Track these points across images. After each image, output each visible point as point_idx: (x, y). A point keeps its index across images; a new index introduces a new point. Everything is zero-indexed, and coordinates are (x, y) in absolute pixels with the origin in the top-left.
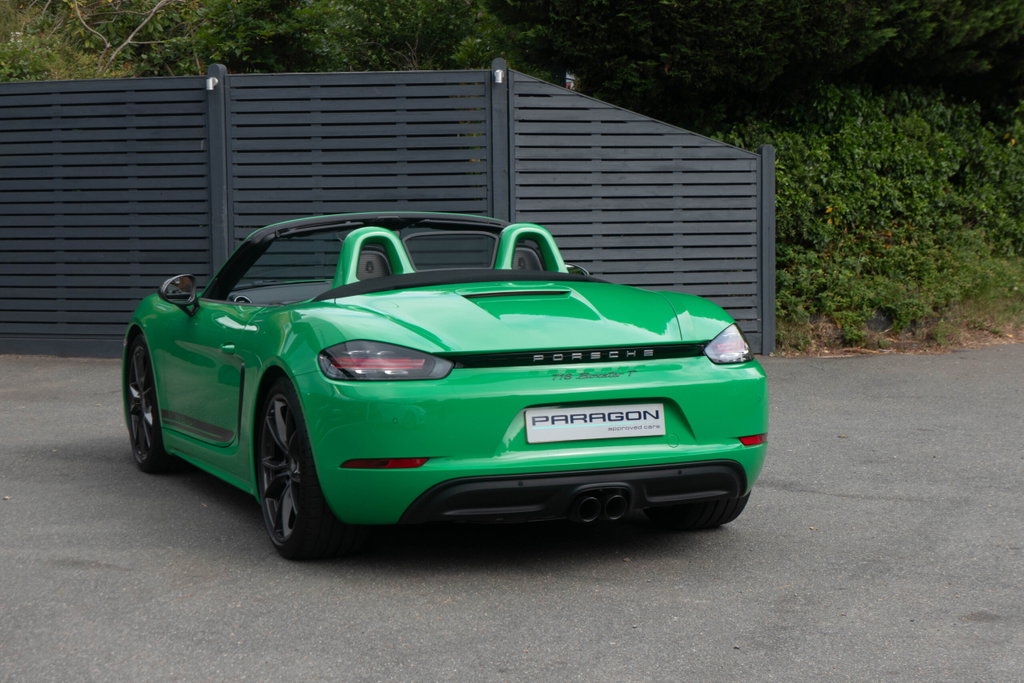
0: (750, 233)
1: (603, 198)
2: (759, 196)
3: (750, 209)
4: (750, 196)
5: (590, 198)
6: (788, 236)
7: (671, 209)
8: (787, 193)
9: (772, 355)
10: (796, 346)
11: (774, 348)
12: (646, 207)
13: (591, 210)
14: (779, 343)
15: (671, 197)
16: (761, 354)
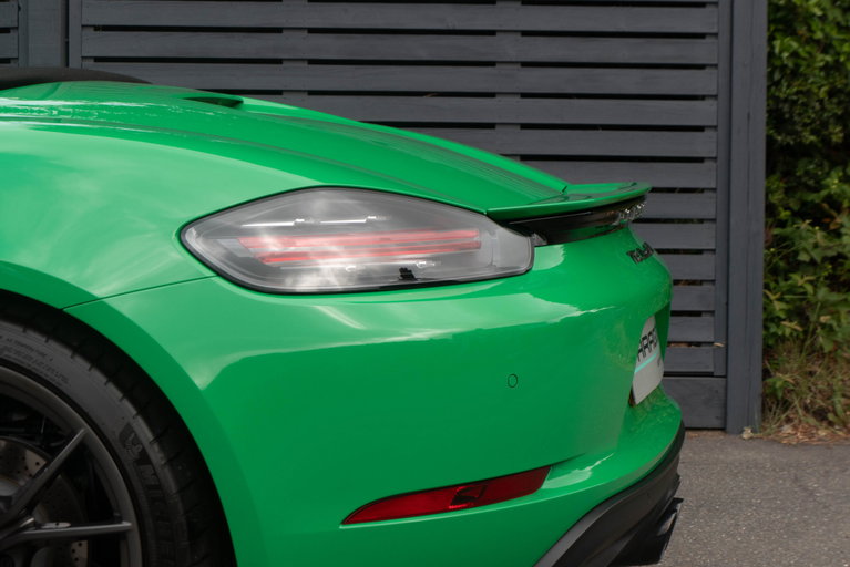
0: (700, 129)
1: (312, 31)
2: (724, 37)
3: (702, 67)
4: (702, 36)
5: (278, 30)
6: (826, 141)
7: (492, 64)
8: (819, 35)
9: (747, 433)
10: (821, 415)
11: (757, 417)
12: (424, 55)
13: (278, 61)
14: (774, 404)
15: (492, 33)
16: (723, 429)
